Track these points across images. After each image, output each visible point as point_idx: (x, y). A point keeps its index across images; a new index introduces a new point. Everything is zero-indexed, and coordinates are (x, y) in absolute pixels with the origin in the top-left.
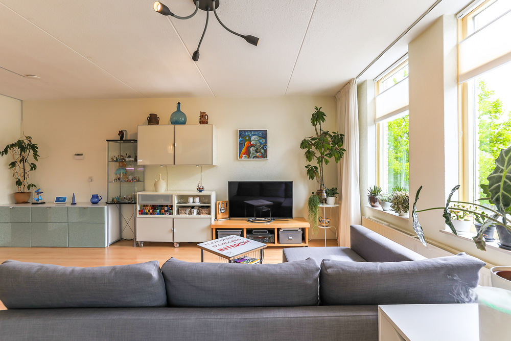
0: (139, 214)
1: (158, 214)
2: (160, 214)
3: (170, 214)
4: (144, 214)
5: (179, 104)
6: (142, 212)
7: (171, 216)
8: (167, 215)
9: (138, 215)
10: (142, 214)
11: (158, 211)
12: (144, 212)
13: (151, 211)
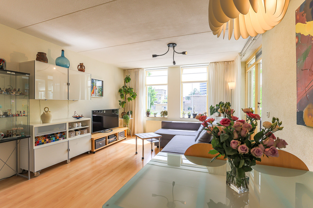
0: (35, 145)
1: (54, 141)
2: (56, 141)
3: (63, 139)
4: (40, 144)
5: (63, 51)
6: (38, 143)
7: (65, 140)
8: (62, 140)
9: (35, 147)
10: (38, 145)
11: (54, 138)
12: (40, 143)
13: (47, 140)
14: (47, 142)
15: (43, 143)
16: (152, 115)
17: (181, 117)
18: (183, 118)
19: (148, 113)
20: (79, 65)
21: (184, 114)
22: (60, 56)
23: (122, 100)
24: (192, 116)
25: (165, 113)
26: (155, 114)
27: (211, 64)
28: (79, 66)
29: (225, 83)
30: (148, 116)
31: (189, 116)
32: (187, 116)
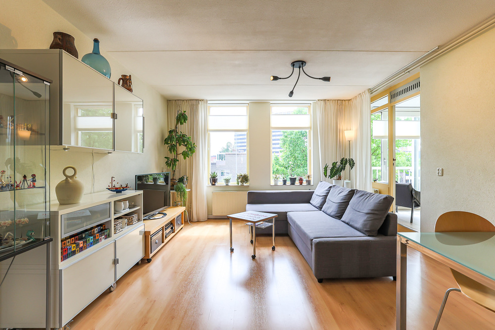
0: (62, 260)
1: (92, 244)
2: (94, 243)
3: (106, 238)
4: (70, 255)
5: (96, 41)
6: (65, 255)
7: (109, 241)
8: (104, 242)
9: (61, 265)
10: (66, 258)
11: (91, 239)
12: (69, 251)
13: (81, 243)
14: (81, 249)
15: (74, 253)
16: (221, 182)
17: (272, 183)
18: (276, 185)
19: (214, 180)
20: (121, 79)
21: (276, 179)
22: (91, 51)
23: (172, 156)
24: (288, 183)
25: (245, 179)
26: (227, 181)
27: (319, 102)
28: (121, 81)
29: (337, 131)
30: (213, 185)
31: (285, 182)
32: (280, 183)
